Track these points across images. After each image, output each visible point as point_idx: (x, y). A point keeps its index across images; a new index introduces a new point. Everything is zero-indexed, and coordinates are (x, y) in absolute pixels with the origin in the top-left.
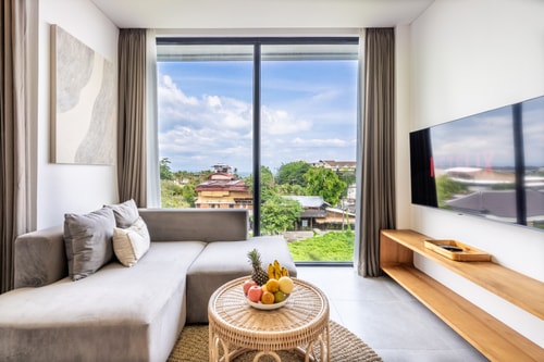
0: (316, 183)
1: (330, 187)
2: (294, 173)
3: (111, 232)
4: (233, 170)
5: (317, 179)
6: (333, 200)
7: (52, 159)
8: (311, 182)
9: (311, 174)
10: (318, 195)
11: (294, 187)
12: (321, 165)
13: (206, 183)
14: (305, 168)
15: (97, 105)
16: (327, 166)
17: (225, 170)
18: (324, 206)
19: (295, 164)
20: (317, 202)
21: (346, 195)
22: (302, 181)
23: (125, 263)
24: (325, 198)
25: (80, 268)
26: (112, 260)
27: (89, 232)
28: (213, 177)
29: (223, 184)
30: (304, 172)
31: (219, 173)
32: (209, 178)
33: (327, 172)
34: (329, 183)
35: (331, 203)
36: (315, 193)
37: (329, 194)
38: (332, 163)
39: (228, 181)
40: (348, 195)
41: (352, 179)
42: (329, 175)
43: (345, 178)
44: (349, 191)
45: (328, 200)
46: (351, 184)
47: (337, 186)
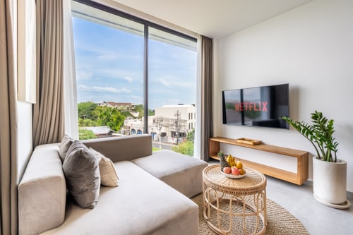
0: (105, 117)
1: (115, 120)
2: (84, 110)
5: (105, 114)
6: (117, 128)
8: (101, 117)
9: (101, 111)
10: (106, 125)
11: (86, 120)
12: (105, 104)
14: (93, 107)
16: (109, 106)
18: (111, 132)
19: (85, 104)
20: (106, 130)
21: (123, 124)
22: (92, 116)
23: (112, 184)
24: (111, 127)
30: (93, 110)
33: (112, 110)
34: (114, 117)
35: (115, 130)
36: (104, 124)
37: (114, 124)
38: (112, 103)
40: (125, 124)
41: (127, 114)
42: (114, 111)
43: (122, 114)
44: (125, 121)
45: (113, 128)
46: (126, 116)
47: (119, 119)
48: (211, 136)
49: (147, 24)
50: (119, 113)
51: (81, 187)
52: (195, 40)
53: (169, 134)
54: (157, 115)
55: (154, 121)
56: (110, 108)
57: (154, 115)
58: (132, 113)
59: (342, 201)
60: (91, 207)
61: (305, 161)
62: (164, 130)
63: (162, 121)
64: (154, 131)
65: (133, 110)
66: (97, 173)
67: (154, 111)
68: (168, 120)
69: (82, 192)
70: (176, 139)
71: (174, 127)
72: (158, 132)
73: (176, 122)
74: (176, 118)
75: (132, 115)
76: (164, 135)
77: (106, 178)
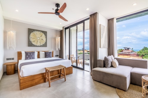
3: (112, 61)
4: (131, 49)
7: (100, 47)
13: (121, 53)
15: (105, 37)
17: (128, 49)
23: (115, 67)
25: (107, 66)
26: (112, 66)
27: (109, 60)
28: (123, 51)
29: (127, 53)
31: (126, 50)
32: (122, 51)
39: (130, 52)
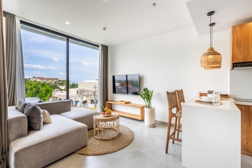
0: (35, 90)
1: (44, 92)
5: (35, 87)
6: (46, 98)
8: (31, 89)
9: (31, 85)
10: (36, 96)
12: (35, 79)
16: (38, 80)
18: (40, 102)
21: (51, 95)
23: (49, 122)
24: (40, 98)
33: (41, 84)
34: (43, 89)
35: (44, 100)
36: (34, 95)
37: (43, 95)
40: (53, 95)
41: (55, 87)
42: (43, 85)
43: (50, 87)
44: (53, 93)
45: (42, 98)
46: (54, 89)
47: (48, 91)
48: (107, 100)
49: (68, 37)
50: (48, 86)
51: (35, 122)
52: (98, 46)
53: (89, 102)
54: (80, 87)
55: (77, 92)
56: (40, 82)
57: (77, 87)
58: (59, 86)
59: (153, 124)
60: (39, 130)
61: (142, 108)
62: (85, 99)
63: (83, 92)
64: (77, 100)
65: (60, 84)
66: (42, 116)
67: (77, 85)
68: (88, 91)
69: (35, 123)
70: (94, 105)
71: (93, 96)
72: (81, 101)
73: (94, 93)
74: (94, 90)
75: (59, 88)
76: (85, 102)
77: (46, 119)
